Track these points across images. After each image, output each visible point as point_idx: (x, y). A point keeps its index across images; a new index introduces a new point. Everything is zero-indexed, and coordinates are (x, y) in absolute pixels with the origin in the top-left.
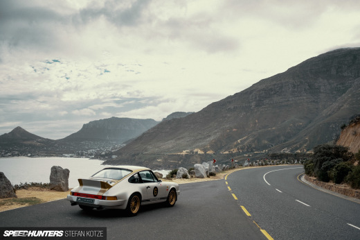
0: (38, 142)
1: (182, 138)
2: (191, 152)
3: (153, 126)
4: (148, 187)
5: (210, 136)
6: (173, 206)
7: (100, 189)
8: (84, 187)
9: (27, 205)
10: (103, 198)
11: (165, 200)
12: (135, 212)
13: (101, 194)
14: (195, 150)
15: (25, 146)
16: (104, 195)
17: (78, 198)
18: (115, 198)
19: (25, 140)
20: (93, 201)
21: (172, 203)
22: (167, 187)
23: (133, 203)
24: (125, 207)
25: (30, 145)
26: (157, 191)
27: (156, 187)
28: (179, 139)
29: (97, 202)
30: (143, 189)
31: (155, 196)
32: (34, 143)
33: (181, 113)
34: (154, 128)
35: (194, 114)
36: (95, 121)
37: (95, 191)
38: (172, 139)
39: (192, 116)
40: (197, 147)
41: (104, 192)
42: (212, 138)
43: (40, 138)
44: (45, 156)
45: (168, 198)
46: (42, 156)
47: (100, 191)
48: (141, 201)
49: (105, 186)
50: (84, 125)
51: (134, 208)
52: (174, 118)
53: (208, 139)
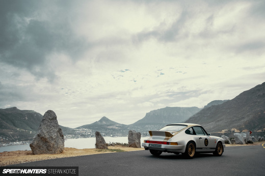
0: (117, 126)
1: (221, 120)
2: (229, 131)
3: (197, 112)
4: (200, 138)
5: (244, 118)
6: (220, 155)
7: (165, 137)
8: (153, 136)
9: (115, 152)
10: (168, 143)
11: (214, 150)
12: (192, 155)
13: (166, 141)
14: (232, 130)
15: (109, 129)
16: (168, 141)
17: (149, 144)
18: (176, 143)
19: (108, 125)
20: (161, 146)
21: (220, 153)
22: (215, 140)
23: (190, 149)
24: (184, 151)
25: (112, 129)
26: (207, 141)
27: (206, 139)
28: (218, 121)
29: (163, 146)
30: (196, 139)
31: (206, 145)
32: (114, 127)
33: (218, 101)
34: (198, 113)
35: (229, 101)
36: (154, 111)
37: (161, 139)
38: (213, 121)
39: (227, 103)
40: (234, 127)
41: (168, 139)
42: (245, 120)
43: (118, 124)
44: (122, 136)
45: (216, 148)
46: (120, 136)
47: (165, 139)
48: (196, 149)
49: (168, 135)
50: (147, 114)
51: (191, 153)
52: (213, 105)
53: (243, 120)
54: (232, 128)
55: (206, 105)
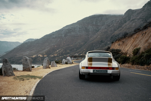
1: (33, 50)
2: (37, 56)
5: (45, 49)
7: (107, 63)
10: (113, 68)
14: (39, 55)
20: (107, 71)
28: (31, 50)
33: (32, 39)
34: (19, 46)
35: (38, 40)
38: (28, 51)
40: (40, 54)
42: (46, 50)
52: (29, 41)
53: (44, 50)
54: (39, 54)
55: (25, 41)
